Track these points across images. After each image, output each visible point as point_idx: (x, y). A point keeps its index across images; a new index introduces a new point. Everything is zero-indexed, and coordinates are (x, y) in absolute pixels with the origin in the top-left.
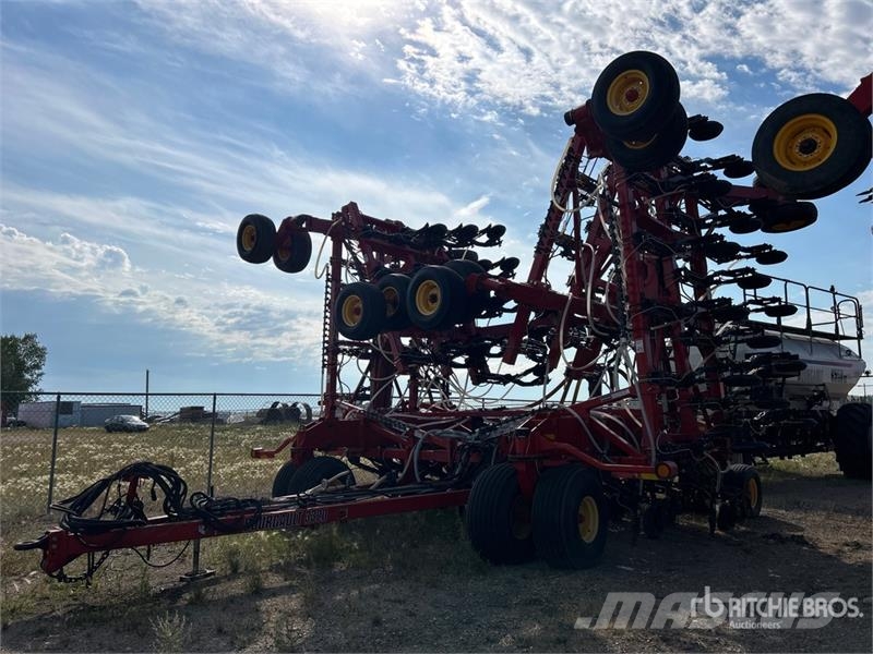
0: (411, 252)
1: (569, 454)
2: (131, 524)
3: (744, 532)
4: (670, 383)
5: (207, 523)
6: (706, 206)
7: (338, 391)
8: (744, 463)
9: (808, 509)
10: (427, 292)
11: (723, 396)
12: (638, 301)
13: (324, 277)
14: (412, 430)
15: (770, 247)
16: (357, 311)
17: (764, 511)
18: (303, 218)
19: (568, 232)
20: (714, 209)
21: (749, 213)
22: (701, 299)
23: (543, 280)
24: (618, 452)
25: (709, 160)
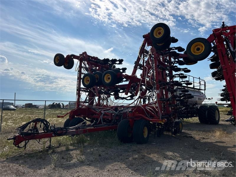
0: (100, 65)
1: (142, 117)
2: (36, 133)
3: (179, 135)
4: (164, 100)
5: (54, 133)
6: (173, 58)
7: (80, 101)
8: (178, 119)
9: (193, 130)
10: (107, 77)
11: (175, 104)
12: (158, 81)
13: (77, 71)
14: (101, 111)
15: (187, 69)
16: (88, 81)
17: (183, 131)
18: (73, 55)
19: (141, 63)
20: (175, 59)
21: (183, 60)
22: (171, 81)
23: (135, 75)
24: (152, 116)
25: (174, 48)
